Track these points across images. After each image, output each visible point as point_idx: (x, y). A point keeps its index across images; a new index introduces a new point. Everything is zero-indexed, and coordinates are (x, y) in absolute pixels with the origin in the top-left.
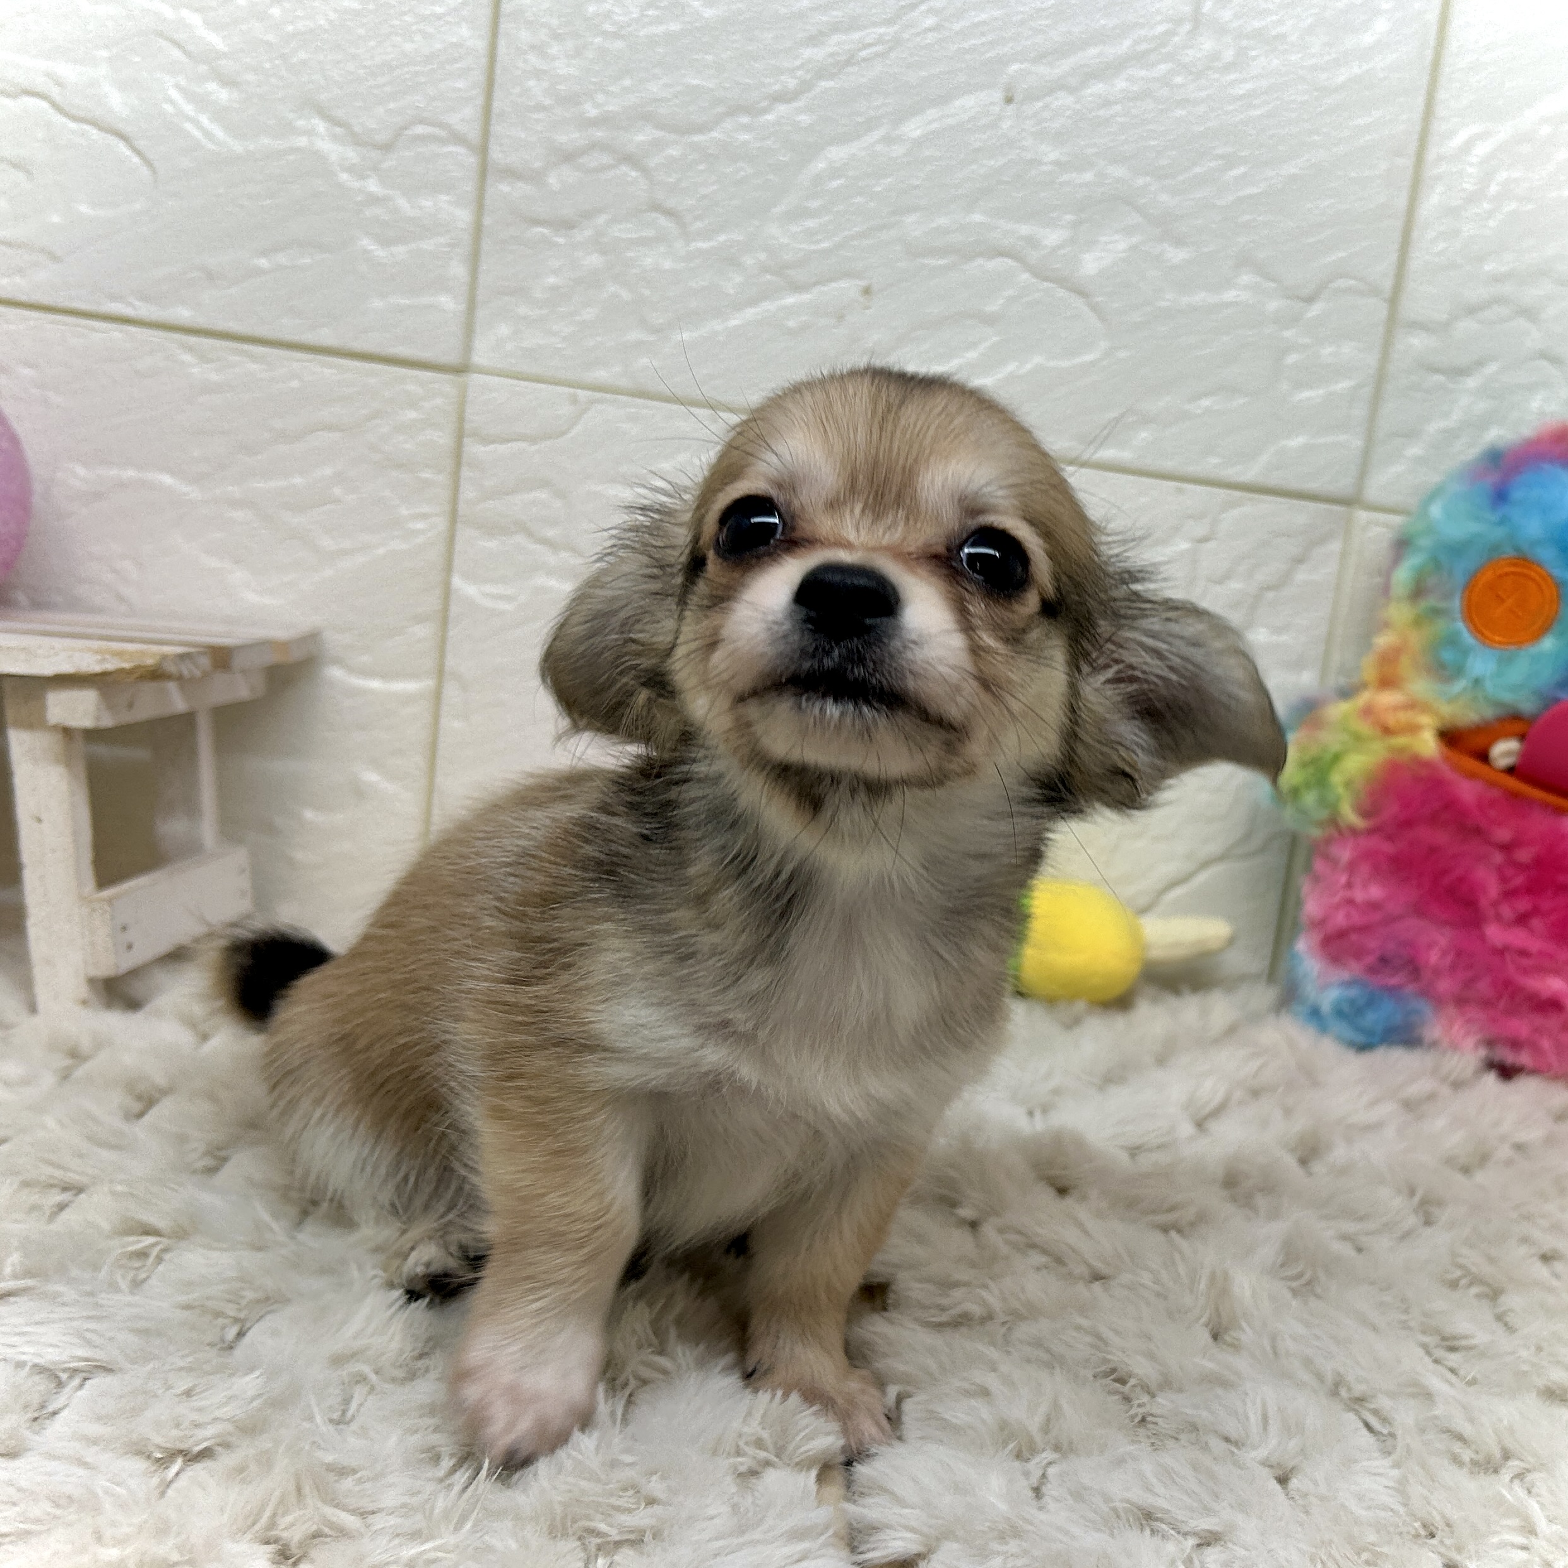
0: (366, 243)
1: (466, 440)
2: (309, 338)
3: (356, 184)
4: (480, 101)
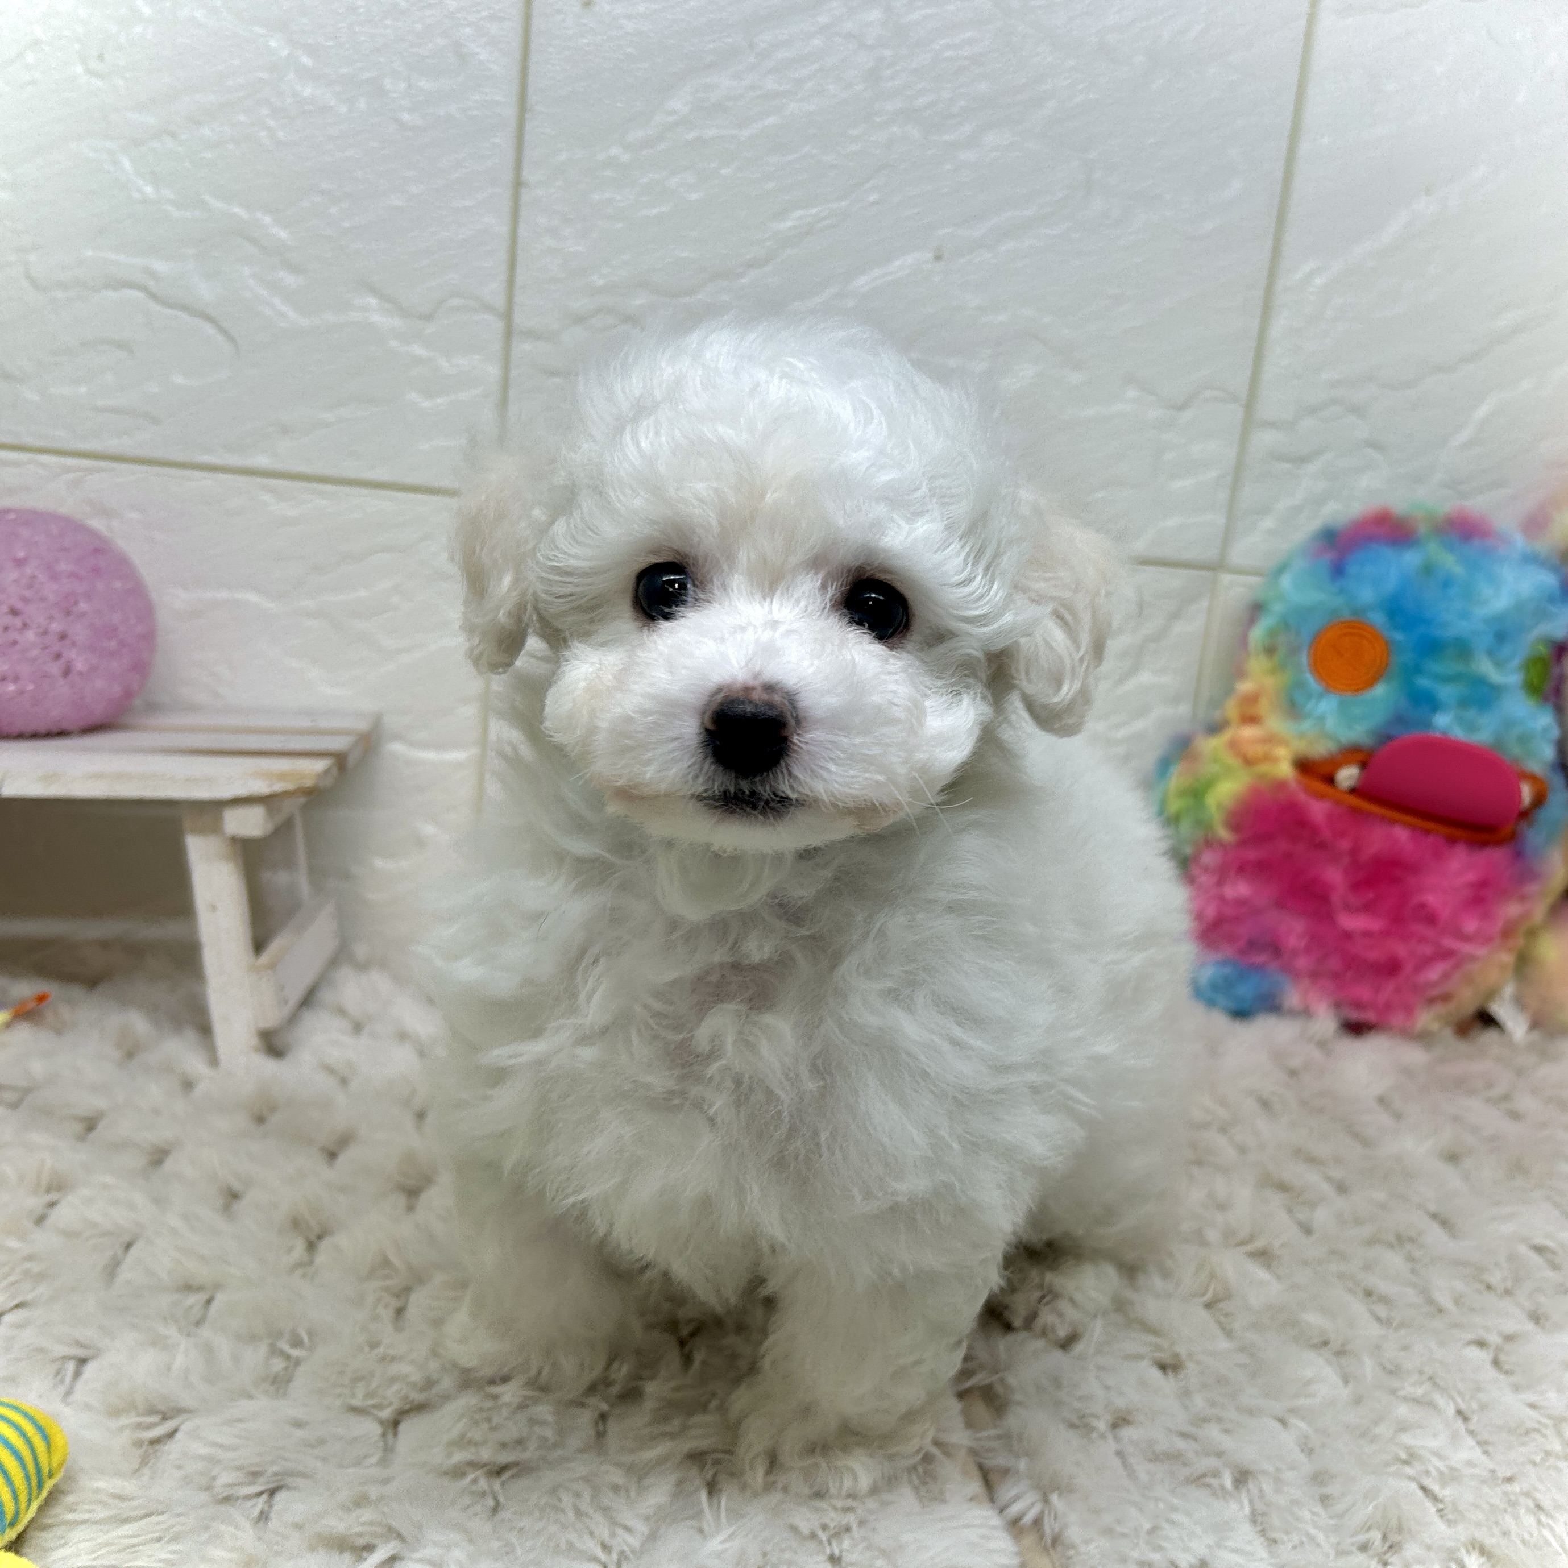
0: (414, 397)
2: (368, 476)
3: (404, 349)
4: (503, 277)
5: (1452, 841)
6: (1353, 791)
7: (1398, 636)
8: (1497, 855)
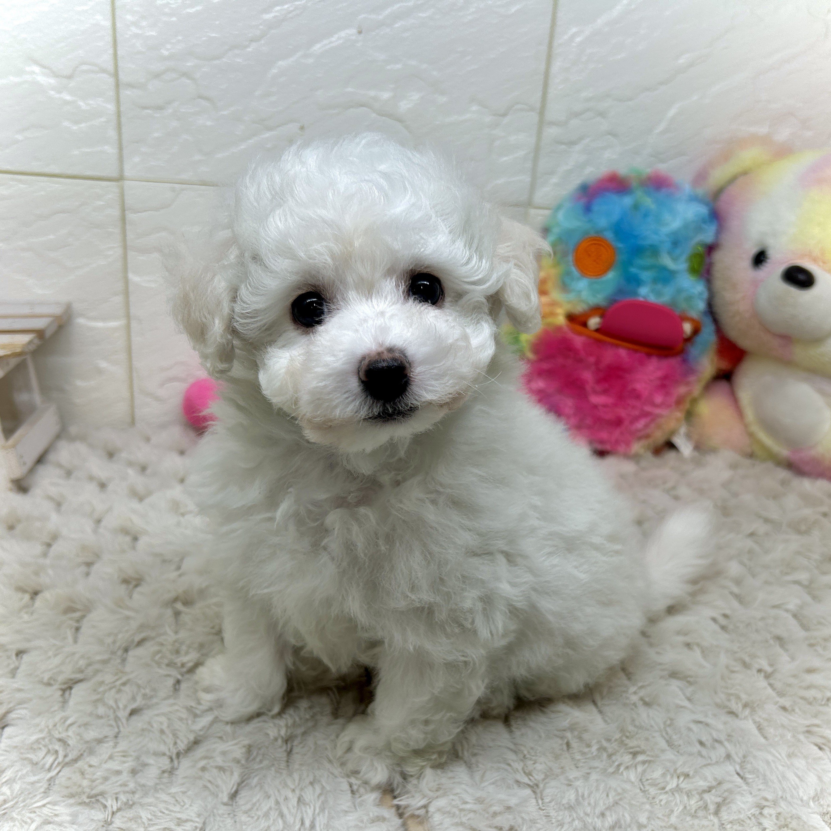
0: (66, 124)
1: (126, 212)
2: (47, 170)
3: (57, 96)
4: (111, 51)
5: (649, 355)
6: (597, 330)
7: (620, 245)
8: (674, 362)
